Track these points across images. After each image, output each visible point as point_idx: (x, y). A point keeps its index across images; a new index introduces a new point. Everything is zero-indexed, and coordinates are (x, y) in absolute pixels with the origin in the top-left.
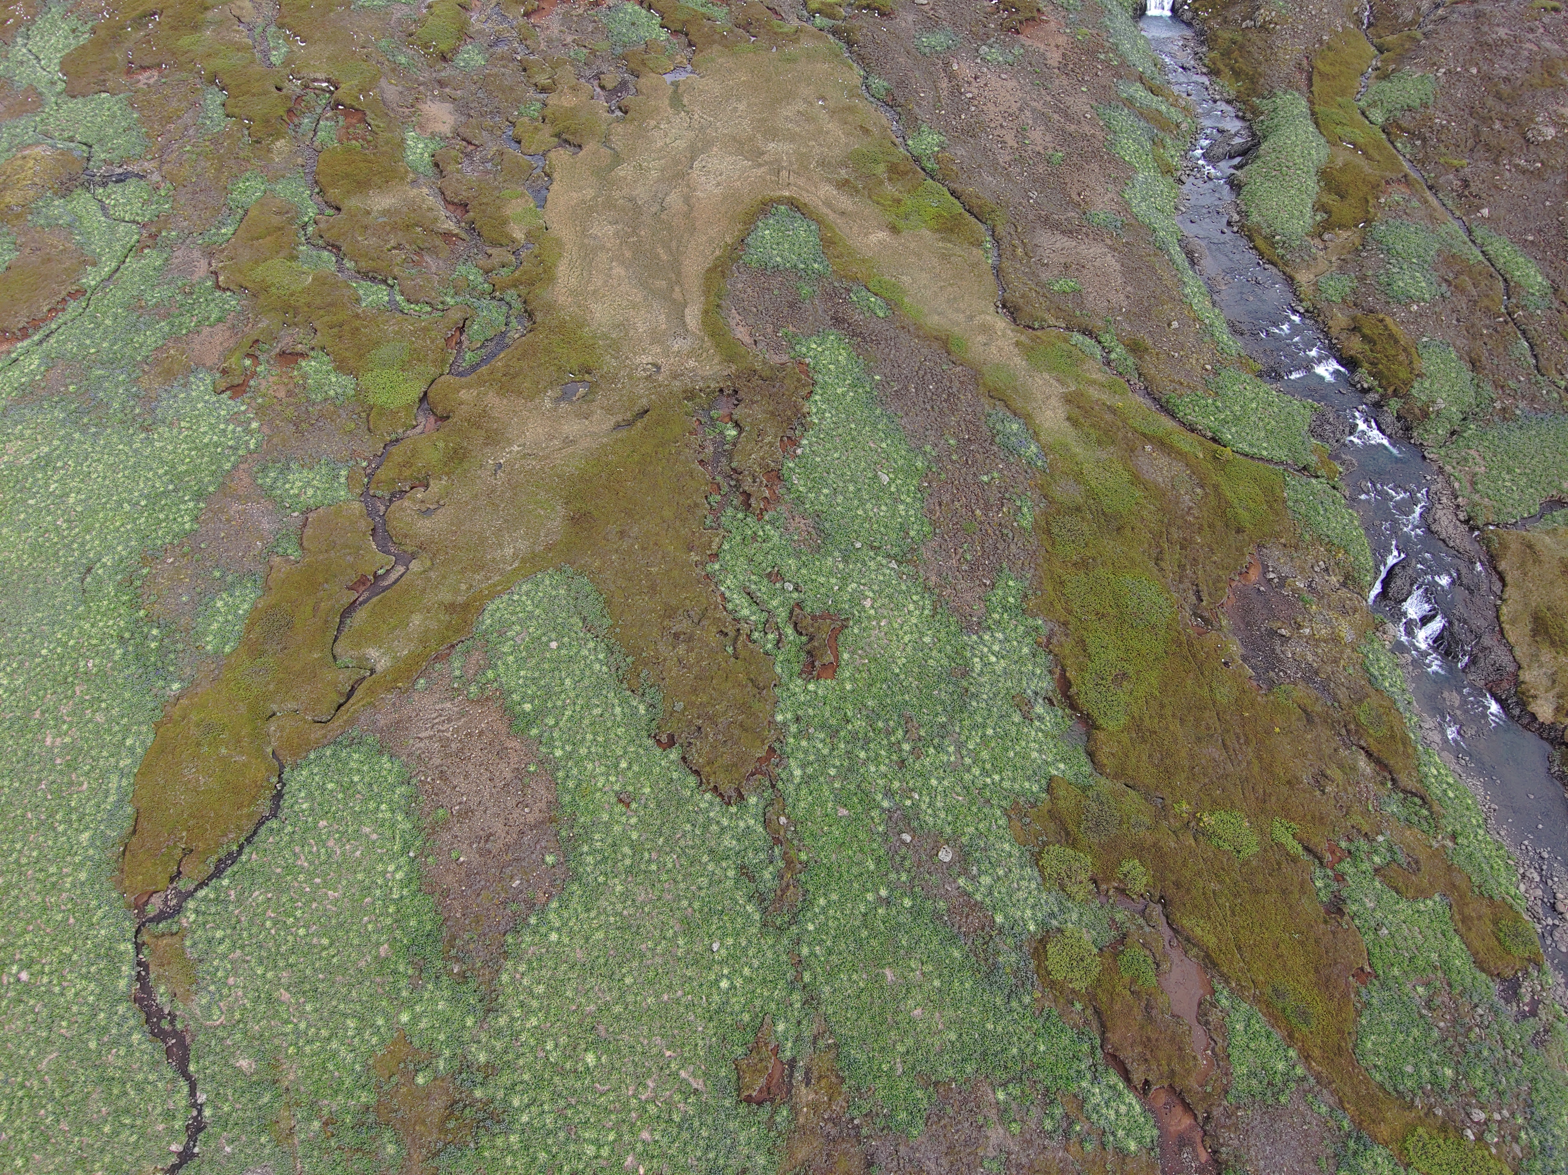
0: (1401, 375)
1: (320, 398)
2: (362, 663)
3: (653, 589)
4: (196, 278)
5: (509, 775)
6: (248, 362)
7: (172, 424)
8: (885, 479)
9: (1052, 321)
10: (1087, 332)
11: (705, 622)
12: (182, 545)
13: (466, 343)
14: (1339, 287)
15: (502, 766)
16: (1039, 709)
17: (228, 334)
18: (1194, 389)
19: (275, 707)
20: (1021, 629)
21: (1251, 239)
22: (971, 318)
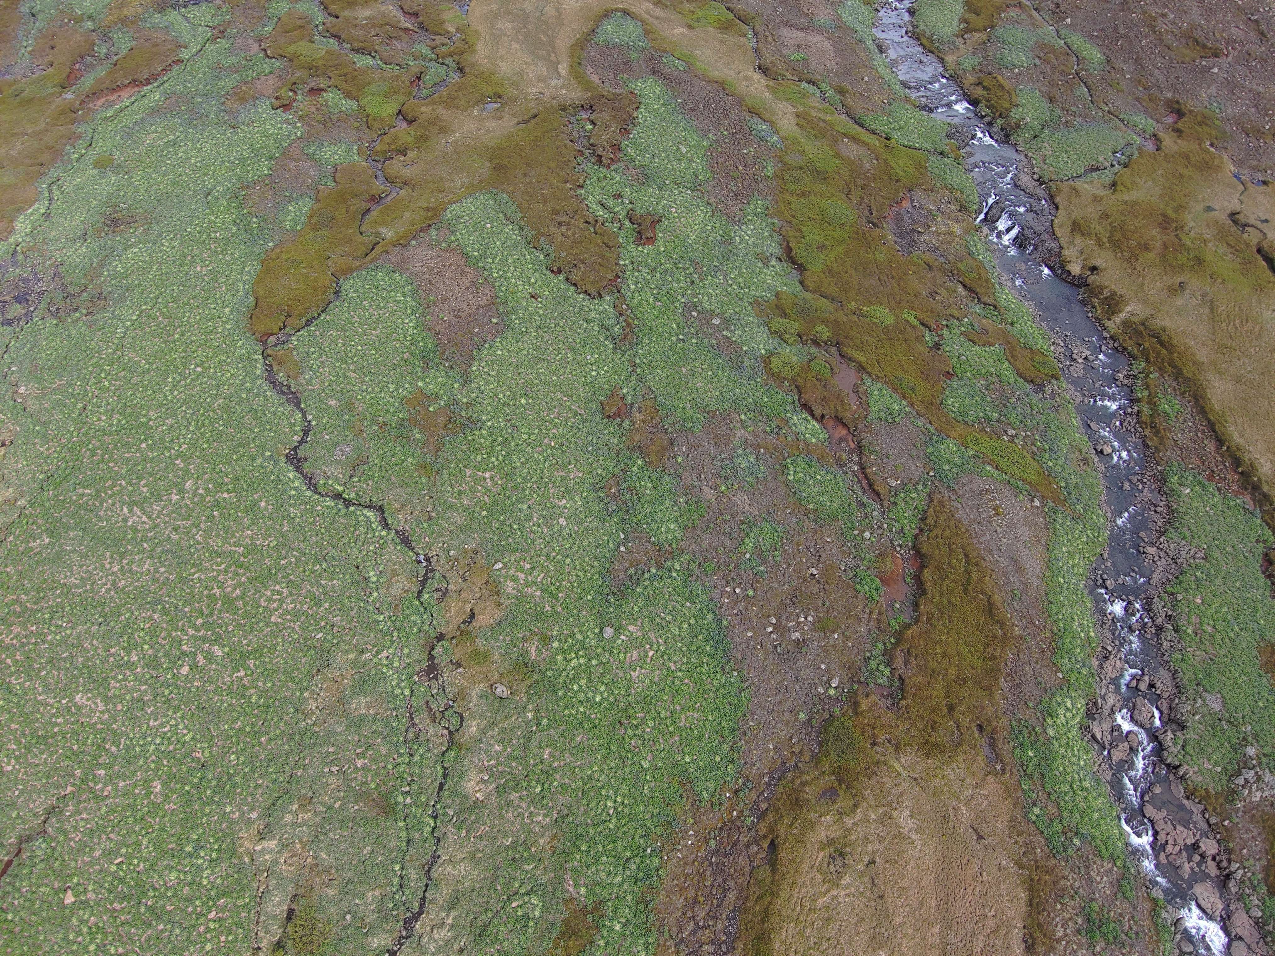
0: (1004, 105)
1: (337, 111)
2: (377, 235)
3: (545, 201)
4: (252, 53)
5: (468, 284)
6: (291, 94)
7: (248, 124)
8: (684, 150)
9: (790, 77)
10: (810, 82)
11: (577, 217)
12: (264, 181)
13: (422, 86)
14: (971, 62)
15: (463, 279)
16: (773, 262)
17: (276, 80)
18: (876, 112)
19: (330, 254)
20: (764, 224)
21: (919, 39)
22: (739, 73)
